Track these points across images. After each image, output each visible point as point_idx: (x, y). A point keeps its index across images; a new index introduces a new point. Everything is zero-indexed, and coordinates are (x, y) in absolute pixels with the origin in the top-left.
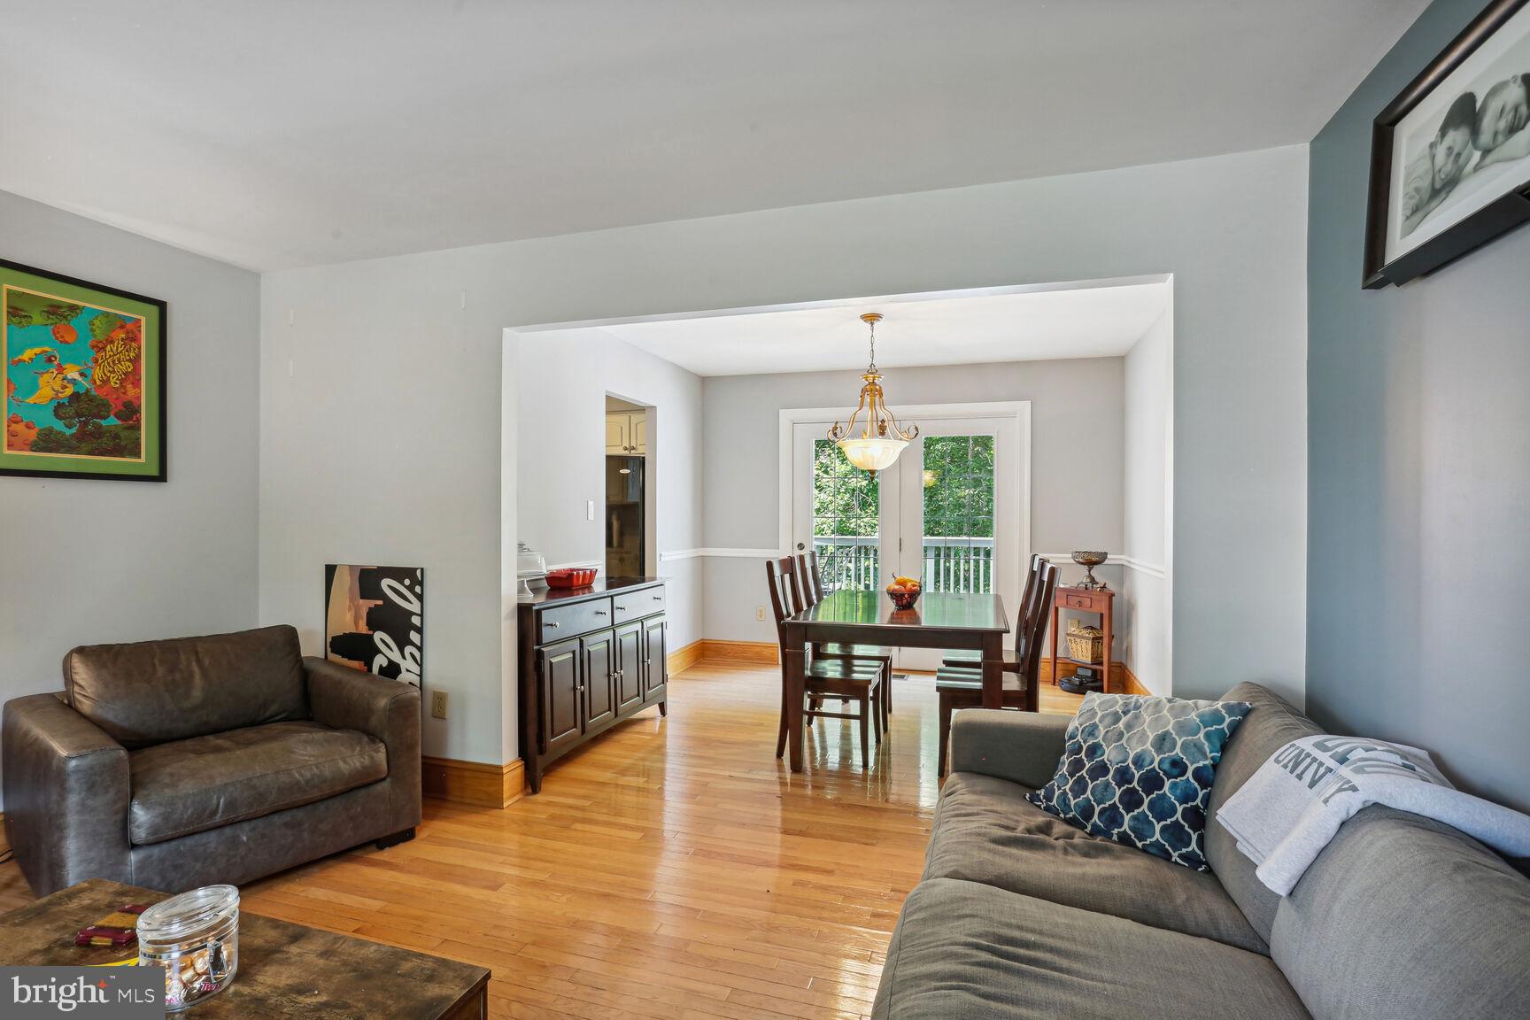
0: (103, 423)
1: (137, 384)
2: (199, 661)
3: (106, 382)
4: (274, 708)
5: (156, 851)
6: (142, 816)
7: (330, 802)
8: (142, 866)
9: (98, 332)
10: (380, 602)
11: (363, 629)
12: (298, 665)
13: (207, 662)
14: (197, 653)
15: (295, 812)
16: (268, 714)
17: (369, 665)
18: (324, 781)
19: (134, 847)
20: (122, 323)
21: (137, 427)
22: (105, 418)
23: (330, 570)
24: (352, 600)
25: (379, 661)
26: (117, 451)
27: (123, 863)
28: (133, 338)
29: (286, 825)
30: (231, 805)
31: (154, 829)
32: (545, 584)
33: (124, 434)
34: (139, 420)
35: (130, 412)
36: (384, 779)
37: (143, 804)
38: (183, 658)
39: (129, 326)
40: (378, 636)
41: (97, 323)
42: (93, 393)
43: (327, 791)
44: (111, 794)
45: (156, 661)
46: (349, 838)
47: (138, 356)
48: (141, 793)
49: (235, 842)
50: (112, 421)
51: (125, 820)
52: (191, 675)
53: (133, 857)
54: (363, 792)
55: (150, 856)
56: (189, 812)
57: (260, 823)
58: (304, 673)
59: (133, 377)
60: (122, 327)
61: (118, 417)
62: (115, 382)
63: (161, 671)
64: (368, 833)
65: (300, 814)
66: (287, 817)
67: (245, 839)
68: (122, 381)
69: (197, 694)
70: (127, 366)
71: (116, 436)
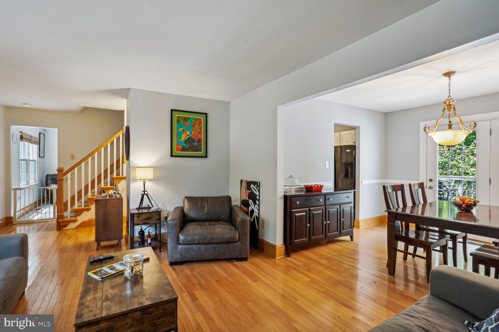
0: (194, 144)
1: (201, 134)
2: (207, 203)
3: (195, 134)
4: (222, 217)
5: (184, 246)
6: (181, 237)
7: (223, 245)
8: (181, 249)
9: (193, 123)
10: (251, 191)
11: (247, 199)
12: (230, 207)
13: (209, 203)
14: (207, 201)
15: (214, 245)
16: (221, 218)
17: (248, 209)
18: (221, 238)
19: (180, 244)
20: (198, 120)
21: (201, 145)
22: (194, 143)
23: (241, 181)
24: (245, 190)
25: (250, 208)
26: (197, 151)
27: (177, 247)
28: (200, 123)
29: (212, 248)
30: (199, 239)
31: (183, 241)
32: (305, 189)
33: (198, 146)
34: (201, 143)
35: (200, 141)
36: (238, 241)
37: (182, 235)
38: (204, 202)
39: (200, 120)
40: (250, 201)
41: (193, 121)
42: (192, 137)
43: (221, 241)
44: (175, 231)
45: (199, 202)
46: (228, 256)
47: (201, 127)
48: (182, 232)
49: (200, 249)
50: (196, 144)
51: (178, 238)
52: (205, 207)
53: (180, 246)
54: (232, 244)
55: (183, 247)
56: (190, 238)
57: (206, 246)
58: (231, 209)
59: (200, 133)
60: (198, 121)
61: (197, 142)
62: (196, 134)
63: (199, 204)
64: (233, 255)
65: (215, 246)
66: (212, 246)
67: (202, 249)
68: (198, 134)
69: (205, 211)
70: (199, 130)
71: (197, 147)
